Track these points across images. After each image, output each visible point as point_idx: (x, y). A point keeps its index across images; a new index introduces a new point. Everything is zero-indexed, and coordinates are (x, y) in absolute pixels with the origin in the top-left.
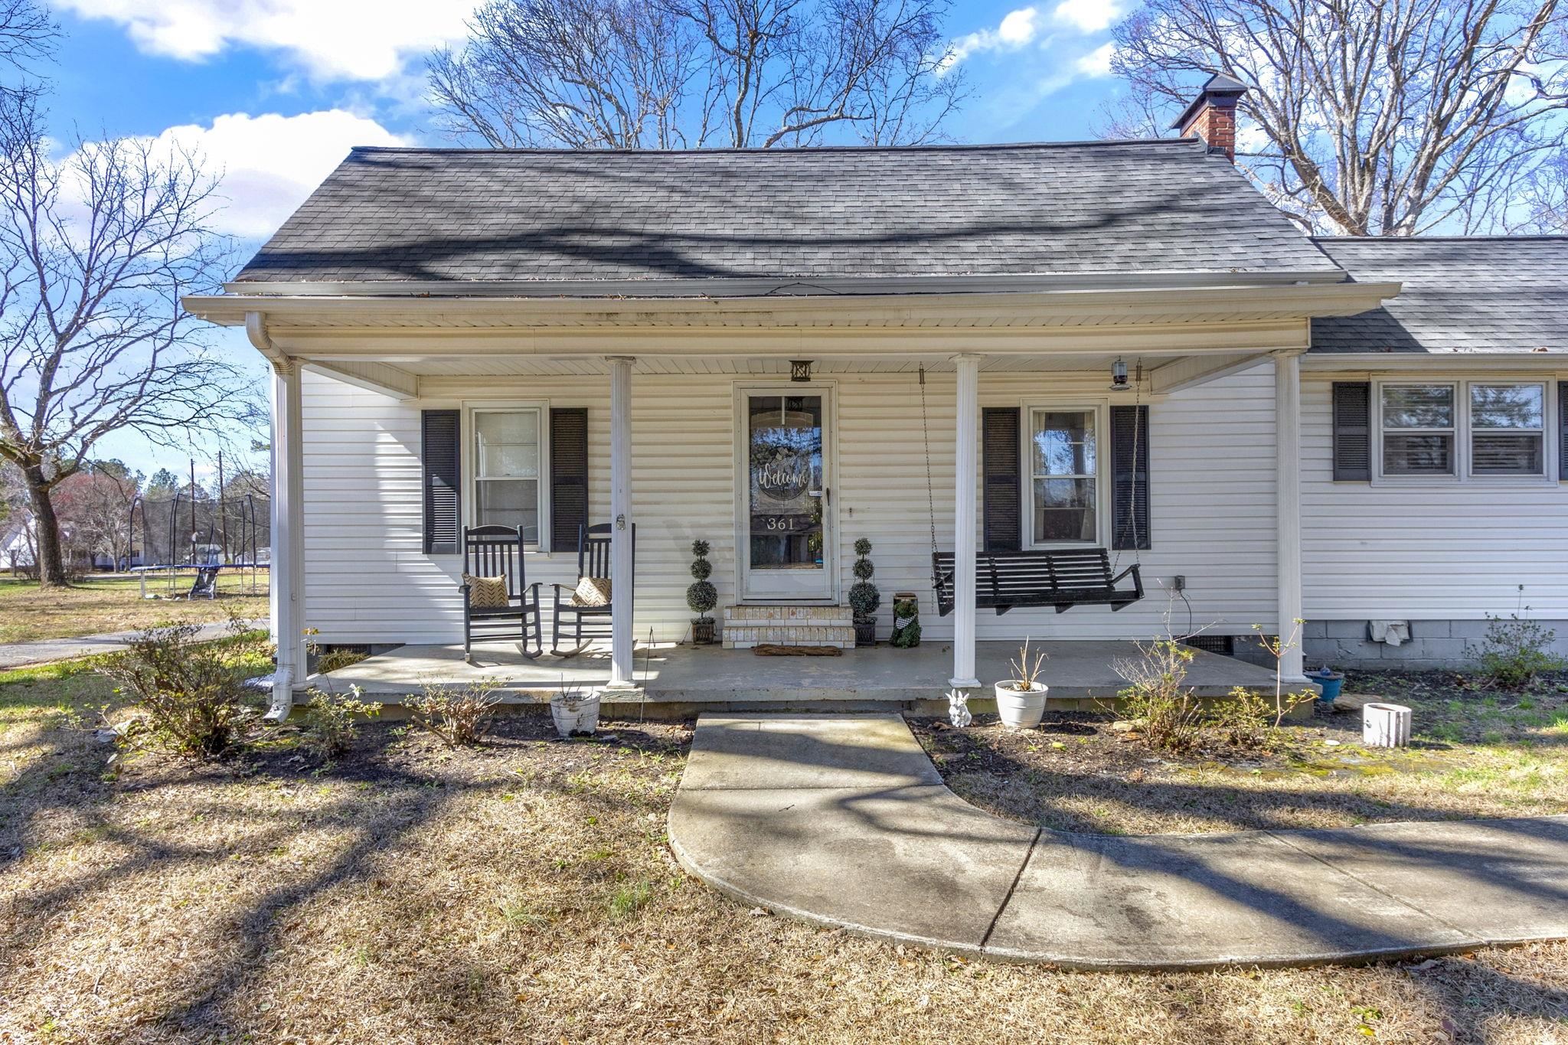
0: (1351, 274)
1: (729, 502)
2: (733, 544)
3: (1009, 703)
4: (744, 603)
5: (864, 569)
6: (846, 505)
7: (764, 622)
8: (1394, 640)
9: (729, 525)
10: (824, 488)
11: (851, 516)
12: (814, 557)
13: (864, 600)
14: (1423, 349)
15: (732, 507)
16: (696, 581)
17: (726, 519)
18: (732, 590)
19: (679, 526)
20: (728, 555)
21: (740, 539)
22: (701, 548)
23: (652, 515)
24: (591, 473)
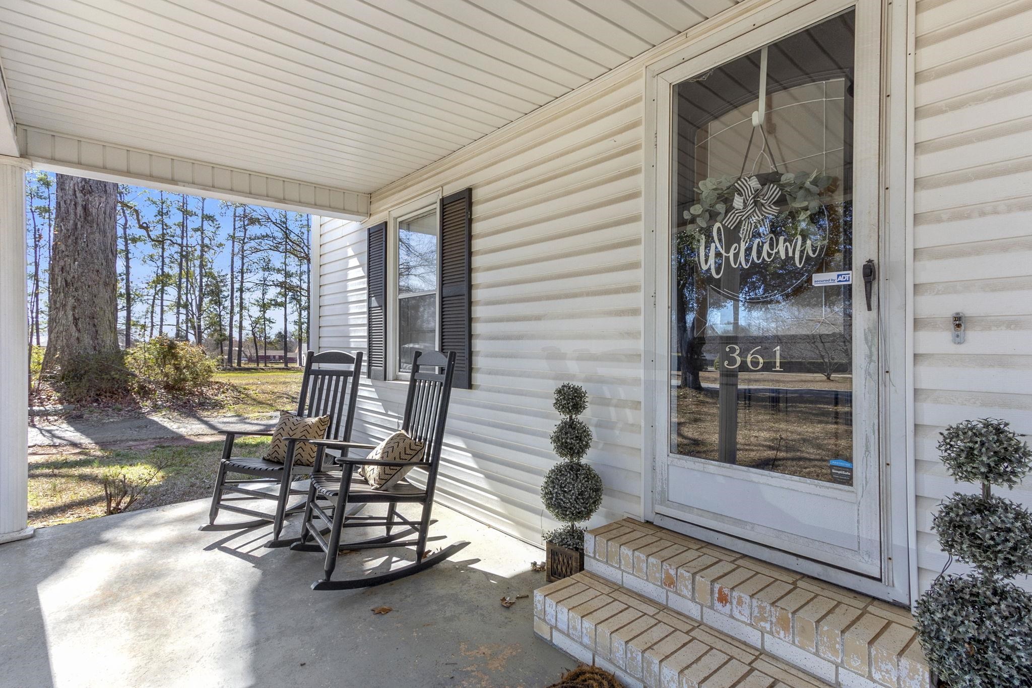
1: (635, 312)
2: (639, 393)
4: (657, 521)
7: (651, 590)
9: (632, 357)
10: (859, 259)
11: (958, 340)
15: (639, 322)
16: (564, 460)
17: (627, 345)
18: (639, 487)
19: (562, 357)
20: (630, 415)
21: (650, 387)
23: (532, 337)
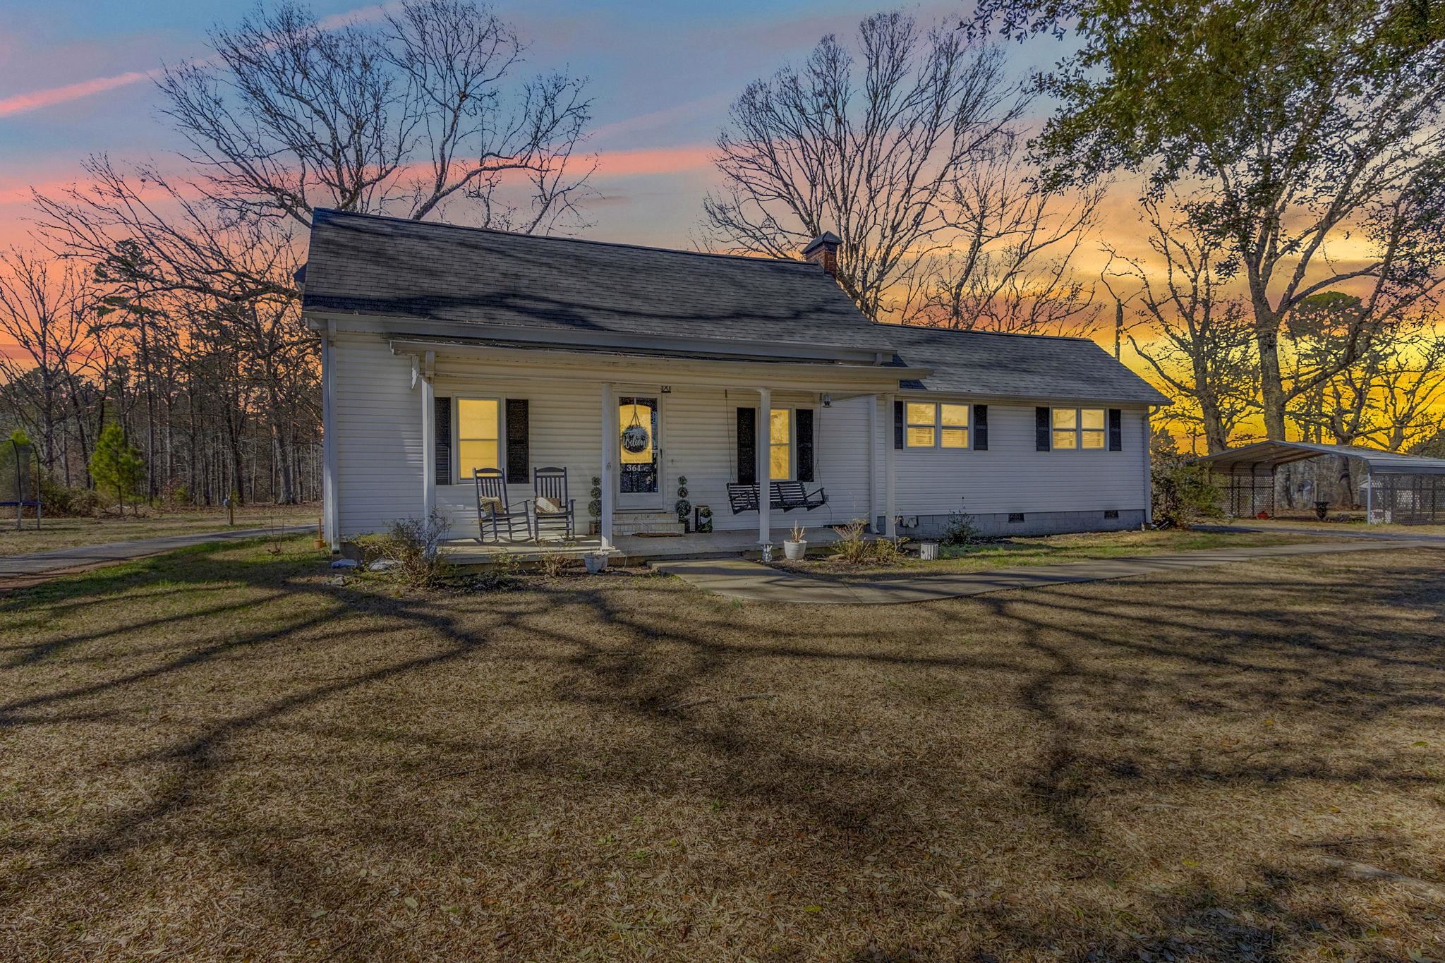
0: (901, 352)
2: (611, 480)
3: (790, 548)
5: (683, 492)
6: (670, 458)
8: (912, 525)
12: (652, 488)
13: (682, 509)
14: (924, 388)
19: (584, 468)
22: (596, 481)
24: (530, 438)
